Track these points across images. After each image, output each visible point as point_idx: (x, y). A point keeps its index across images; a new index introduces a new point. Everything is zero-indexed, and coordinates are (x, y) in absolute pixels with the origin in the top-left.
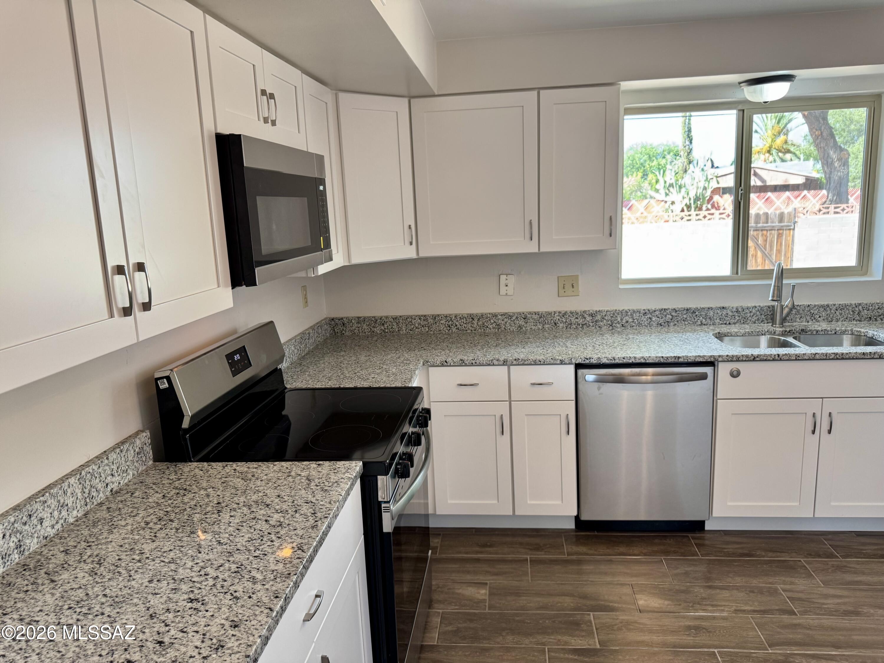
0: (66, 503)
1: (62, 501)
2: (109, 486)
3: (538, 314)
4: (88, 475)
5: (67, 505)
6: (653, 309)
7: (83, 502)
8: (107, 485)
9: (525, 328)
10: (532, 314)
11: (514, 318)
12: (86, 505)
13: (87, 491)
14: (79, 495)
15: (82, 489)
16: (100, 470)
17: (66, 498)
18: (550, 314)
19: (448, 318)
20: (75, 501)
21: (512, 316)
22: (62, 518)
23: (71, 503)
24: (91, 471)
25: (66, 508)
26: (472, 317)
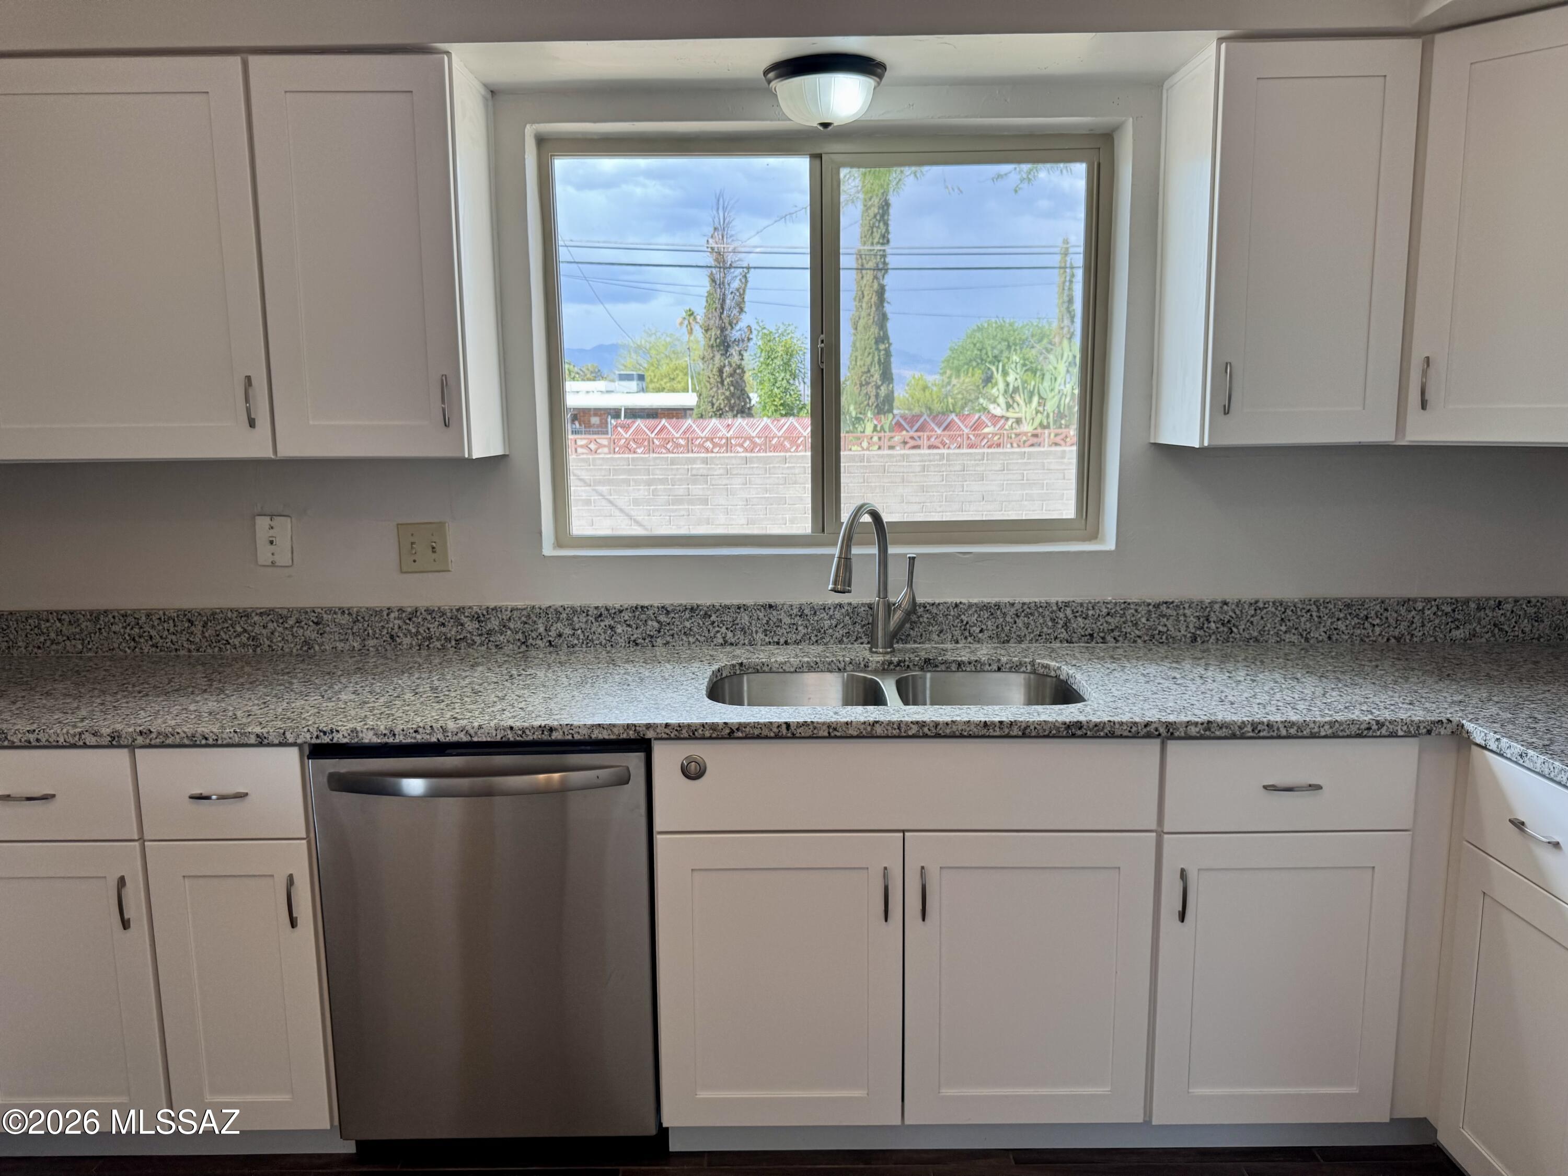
3: (350, 614)
6: (617, 606)
9: (320, 645)
10: (335, 613)
11: (291, 622)
18: (377, 612)
19: (129, 619)
21: (287, 618)
26: (188, 617)
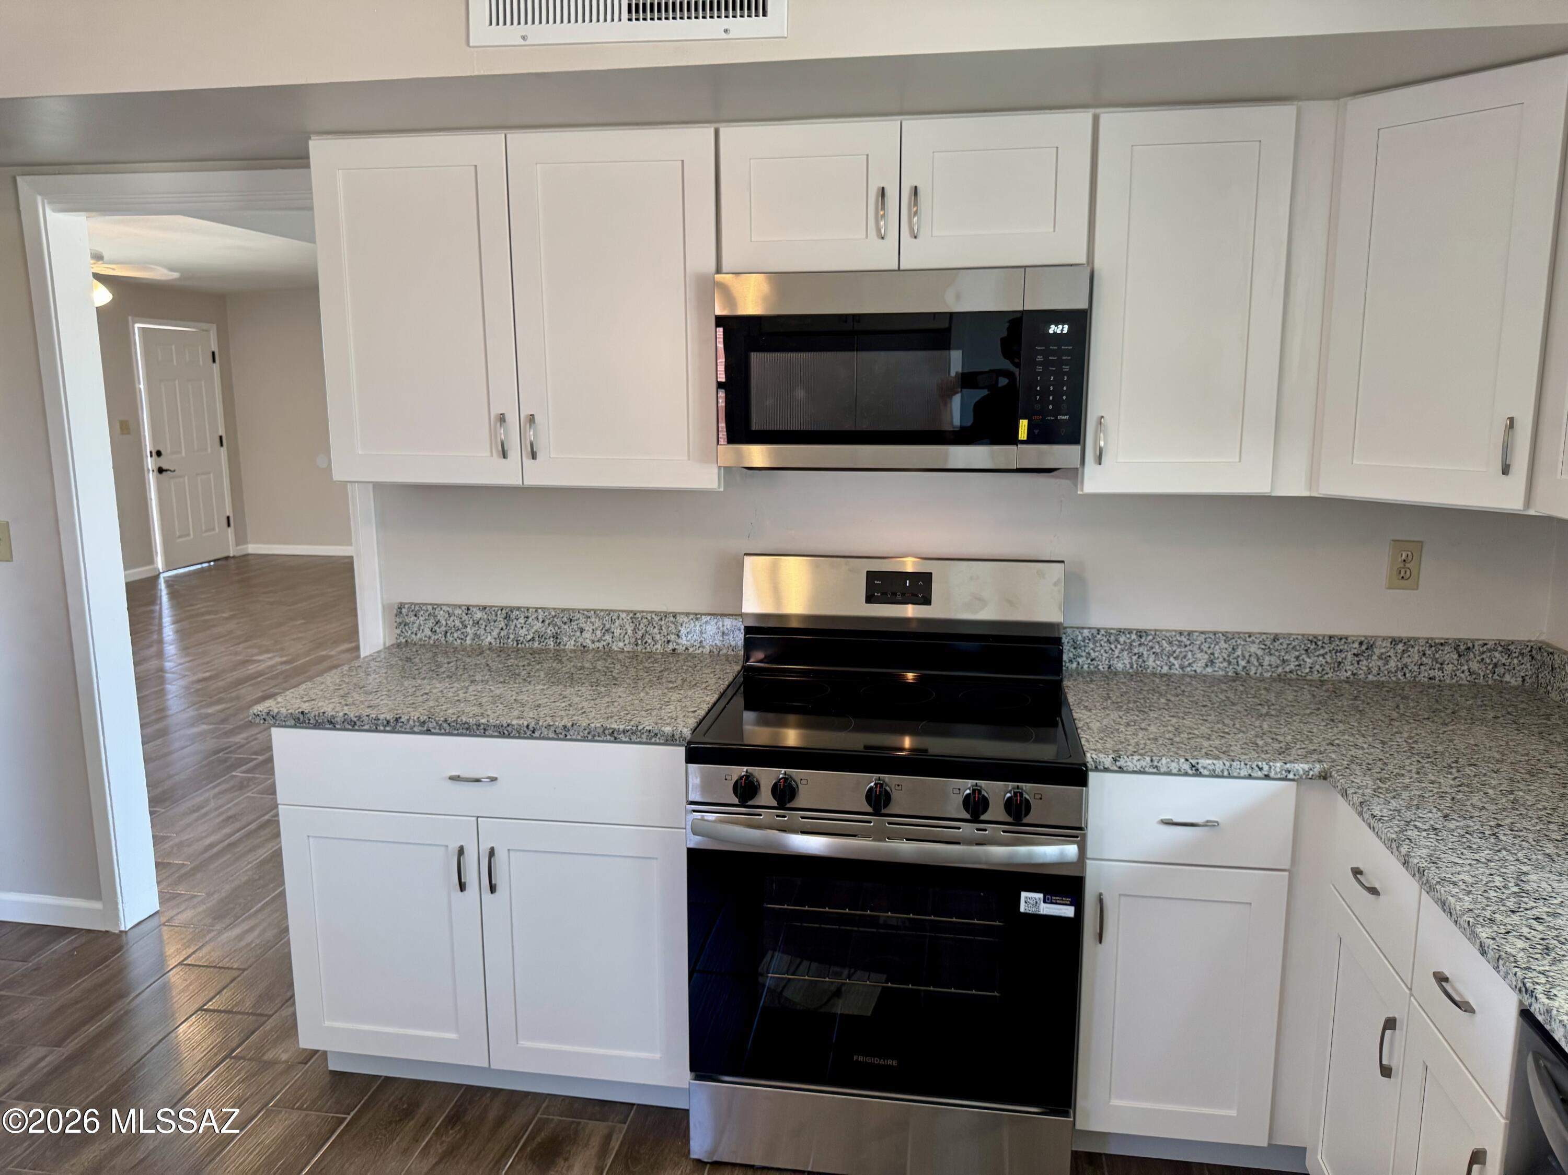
0: (612, 630)
1: (608, 626)
2: (671, 644)
4: (645, 620)
5: (613, 633)
7: (633, 640)
8: (668, 642)
12: (637, 645)
13: (640, 633)
14: (630, 632)
15: (635, 629)
16: (663, 623)
17: (612, 626)
20: (623, 635)
22: (604, 641)
23: (618, 634)
24: (649, 618)
25: (611, 635)
